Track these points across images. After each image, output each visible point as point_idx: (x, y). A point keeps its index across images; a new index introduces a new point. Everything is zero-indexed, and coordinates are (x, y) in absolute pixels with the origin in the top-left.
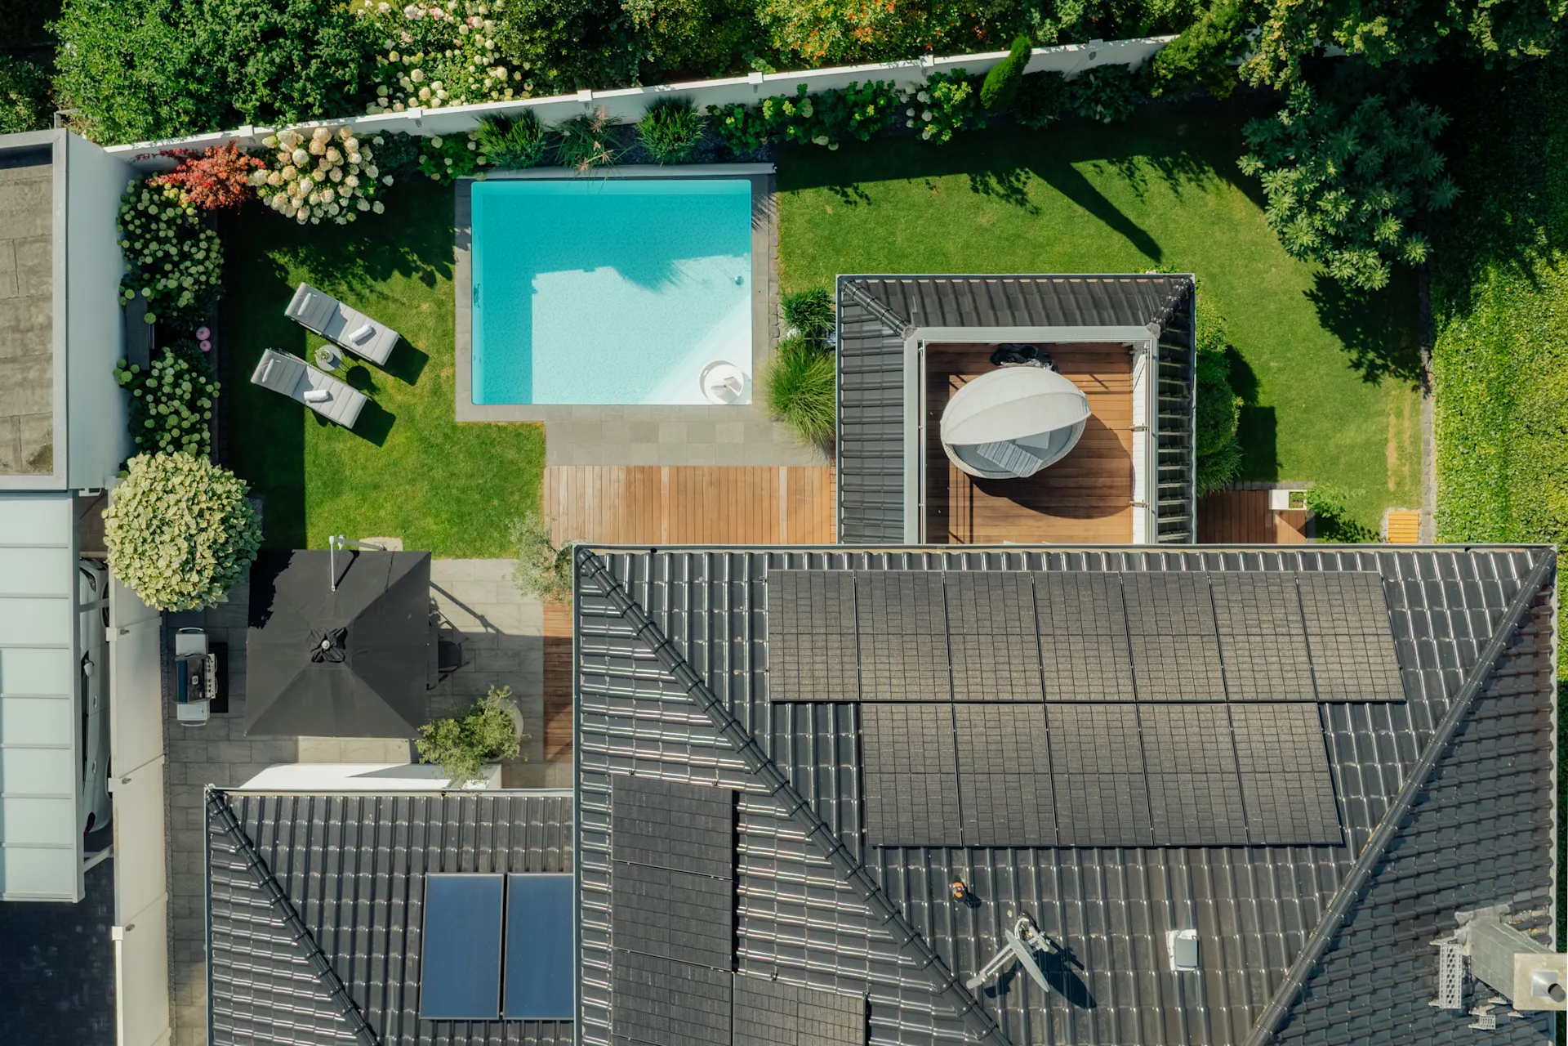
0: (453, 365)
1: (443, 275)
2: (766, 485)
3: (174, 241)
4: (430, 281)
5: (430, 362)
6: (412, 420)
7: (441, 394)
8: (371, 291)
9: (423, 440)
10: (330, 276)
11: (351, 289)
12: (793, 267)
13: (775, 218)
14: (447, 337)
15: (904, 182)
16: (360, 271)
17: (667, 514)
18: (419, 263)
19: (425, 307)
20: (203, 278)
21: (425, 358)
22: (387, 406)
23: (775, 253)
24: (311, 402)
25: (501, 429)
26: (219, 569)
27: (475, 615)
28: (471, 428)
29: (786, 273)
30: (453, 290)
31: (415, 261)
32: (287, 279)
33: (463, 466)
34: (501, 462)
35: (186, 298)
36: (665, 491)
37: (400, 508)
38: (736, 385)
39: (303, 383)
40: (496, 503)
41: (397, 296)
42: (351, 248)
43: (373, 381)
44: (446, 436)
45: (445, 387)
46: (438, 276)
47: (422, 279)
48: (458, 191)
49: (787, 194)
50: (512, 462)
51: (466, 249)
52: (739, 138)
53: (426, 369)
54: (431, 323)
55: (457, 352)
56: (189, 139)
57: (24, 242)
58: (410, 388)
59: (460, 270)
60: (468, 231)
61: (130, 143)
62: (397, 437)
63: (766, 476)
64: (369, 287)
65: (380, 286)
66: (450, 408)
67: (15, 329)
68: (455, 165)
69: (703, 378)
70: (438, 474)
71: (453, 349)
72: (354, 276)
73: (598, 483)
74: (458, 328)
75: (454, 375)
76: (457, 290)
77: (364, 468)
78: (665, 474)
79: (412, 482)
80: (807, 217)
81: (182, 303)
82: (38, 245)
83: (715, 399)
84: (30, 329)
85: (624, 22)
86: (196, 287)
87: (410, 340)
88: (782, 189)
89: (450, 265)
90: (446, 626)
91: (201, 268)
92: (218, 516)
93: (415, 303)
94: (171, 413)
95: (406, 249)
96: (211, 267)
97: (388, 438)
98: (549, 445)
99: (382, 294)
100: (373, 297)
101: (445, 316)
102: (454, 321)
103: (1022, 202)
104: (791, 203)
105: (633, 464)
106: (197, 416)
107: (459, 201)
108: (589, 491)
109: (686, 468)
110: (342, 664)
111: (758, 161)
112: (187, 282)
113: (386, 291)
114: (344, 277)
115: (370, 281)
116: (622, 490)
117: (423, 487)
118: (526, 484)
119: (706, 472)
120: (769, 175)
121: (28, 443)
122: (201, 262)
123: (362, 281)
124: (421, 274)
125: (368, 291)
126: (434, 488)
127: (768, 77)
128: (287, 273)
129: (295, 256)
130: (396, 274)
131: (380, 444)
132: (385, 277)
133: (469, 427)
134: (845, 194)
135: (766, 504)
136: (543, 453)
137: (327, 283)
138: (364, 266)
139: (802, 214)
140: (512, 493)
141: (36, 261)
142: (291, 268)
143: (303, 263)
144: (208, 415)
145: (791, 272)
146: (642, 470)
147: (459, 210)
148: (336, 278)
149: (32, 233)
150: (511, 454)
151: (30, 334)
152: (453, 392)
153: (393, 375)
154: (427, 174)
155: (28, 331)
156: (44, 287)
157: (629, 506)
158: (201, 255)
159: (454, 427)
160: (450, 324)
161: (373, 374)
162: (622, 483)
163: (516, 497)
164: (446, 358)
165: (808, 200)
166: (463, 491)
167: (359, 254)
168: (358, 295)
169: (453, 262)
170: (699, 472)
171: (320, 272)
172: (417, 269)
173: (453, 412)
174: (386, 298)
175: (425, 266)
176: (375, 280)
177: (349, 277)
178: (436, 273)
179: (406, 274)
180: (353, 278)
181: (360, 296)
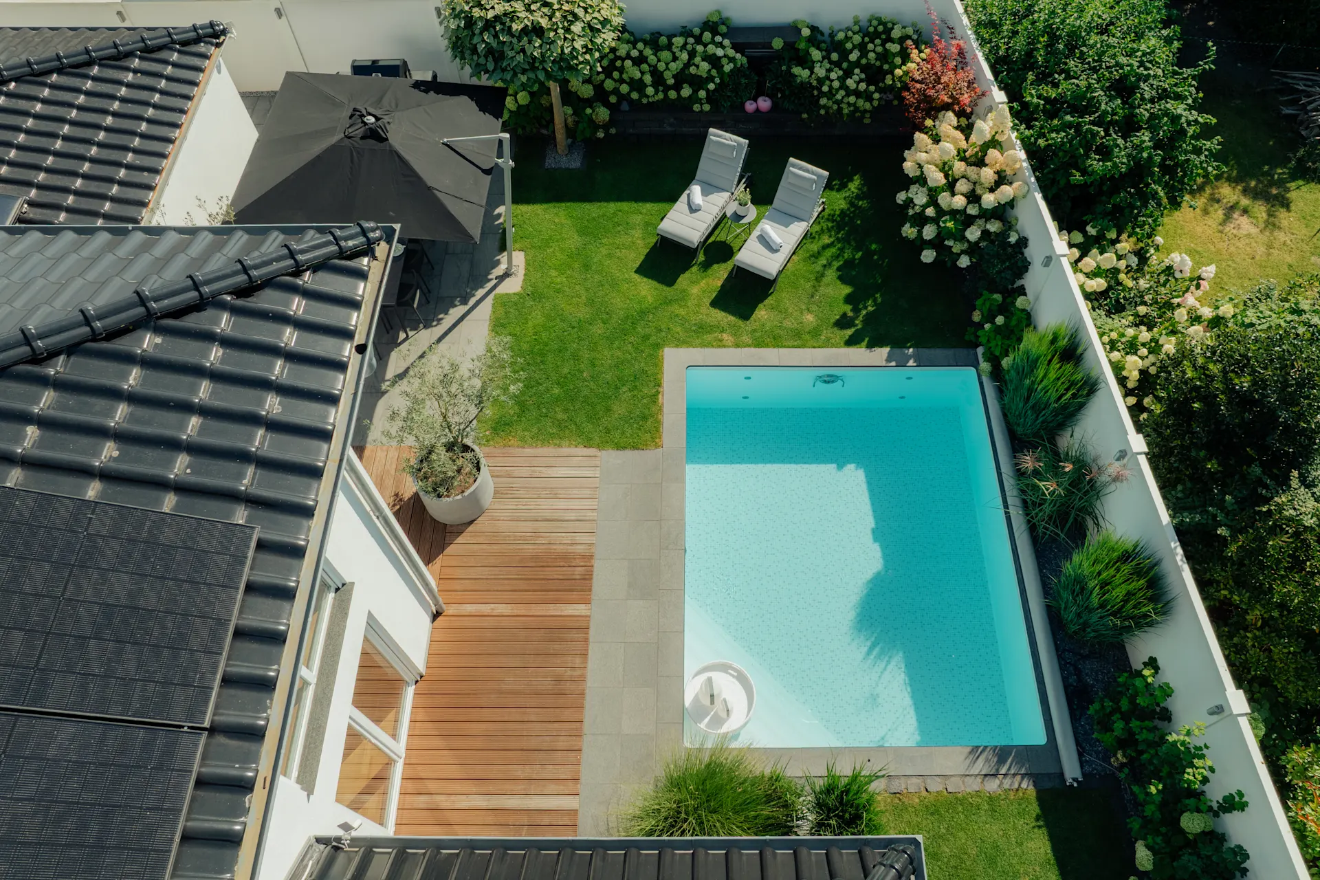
0: (737, 346)
1: (851, 337)
2: (549, 772)
3: (864, 61)
4: (843, 323)
5: (740, 322)
6: (668, 302)
7: (699, 334)
8: (824, 267)
9: (643, 313)
10: (839, 227)
11: (825, 248)
12: (916, 819)
13: (992, 786)
14: (774, 339)
16: (847, 255)
17: (516, 612)
18: (864, 312)
19: (810, 318)
20: (825, 89)
21: (746, 316)
22: (683, 280)
23: (935, 786)
24: (689, 195)
25: (654, 398)
26: (480, 24)
28: (656, 365)
29: (905, 808)
30: (833, 346)
31: (866, 308)
33: (607, 356)
34: (609, 397)
35: (801, 73)
36: (552, 610)
37: (558, 291)
38: (718, 721)
39: (709, 188)
40: (556, 391)
41: (822, 290)
42: (874, 247)
43: (715, 266)
44: (646, 338)
45: (709, 337)
46: (850, 332)
47: (844, 315)
48: (962, 353)
49: (1035, 809)
50: (608, 410)
51: (889, 359)
52: (1117, 709)
53: (731, 318)
54: (790, 323)
55: (753, 350)
56: (980, 56)
58: (707, 301)
59: (859, 354)
60: (911, 363)
61: (966, 10)
62: (647, 289)
63: (563, 772)
64: (829, 264)
65: (831, 274)
66: (680, 343)
68: (998, 330)
69: (724, 668)
70: (597, 329)
71: (755, 347)
72: (842, 250)
73: (572, 516)
74: (782, 350)
75: (724, 346)
76: (834, 350)
77: (610, 256)
78: (580, 609)
79: (590, 302)
80: (1002, 843)
81: (797, 70)
83: (692, 690)
85: (1266, 487)
86: (815, 83)
87: (766, 302)
88: (1042, 798)
89: (865, 344)
90: (402, 336)
91: (836, 84)
92: (544, 23)
93: (814, 308)
94: (674, 53)
95: (879, 300)
96: (839, 97)
97: (645, 279)
98: (629, 454)
99: (823, 275)
100: (818, 267)
101: (799, 338)
102: (793, 347)
104: (1021, 814)
105: (597, 564)
106: (671, 81)
107: (949, 352)
108: (562, 504)
109: (586, 641)
110: (343, 135)
111: (1080, 755)
112: (820, 71)
113: (826, 280)
114: (839, 240)
115: (836, 264)
116: (560, 549)
117: (584, 313)
118: (578, 427)
119: (578, 672)
120: (1062, 775)
122: (843, 86)
123: (837, 258)
124: (850, 314)
125: (824, 262)
126: (580, 325)
127: (1244, 723)
128: (839, 190)
129: (858, 197)
130: (847, 290)
131: (639, 271)
132: (843, 279)
133: (658, 363)
135: (519, 771)
136: (619, 447)
137: (830, 225)
138: (854, 259)
139: (1006, 835)
140: (566, 411)
142: (844, 194)
143: (852, 204)
144: (672, 94)
145: (906, 817)
146: (588, 577)
147: (938, 353)
148: (838, 233)
150: (619, 409)
152: (703, 345)
153: (722, 286)
154: (979, 302)
157: (535, 557)
158: (850, 83)
159: (658, 346)
160: (791, 343)
161: (723, 266)
162: (571, 549)
163: (560, 416)
164: (746, 338)
165: (1031, 845)
166: (576, 357)
167: (868, 254)
169: (870, 346)
170: (578, 661)
171: (843, 219)
172: (856, 310)
173: (677, 346)
174: (819, 280)
175: (861, 318)
176: (839, 269)
177: (839, 245)
178: (853, 330)
179: (849, 299)
180: (839, 249)
181: (816, 256)
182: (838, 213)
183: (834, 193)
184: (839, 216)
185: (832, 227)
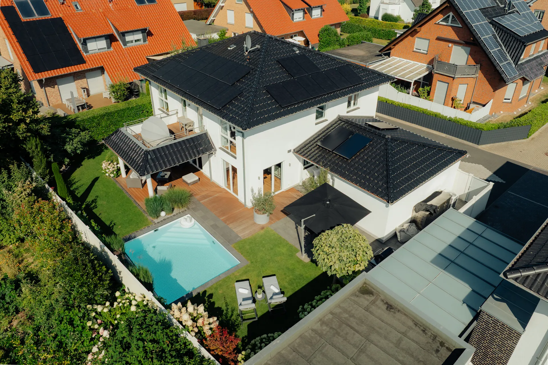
1: (206, 294)
4: (211, 296)
8: (228, 309)
11: (232, 315)
14: (225, 281)
15: (102, 219)
19: (221, 292)
25: (242, 253)
27: (297, 230)
30: (209, 288)
31: (207, 304)
32: (246, 336)
41: (223, 301)
47: (212, 298)
57: (304, 357)
59: (200, 290)
64: (227, 311)
65: (224, 308)
67: (338, 334)
71: (228, 276)
72: (227, 317)
74: (220, 279)
82: (300, 350)
84: (331, 328)
89: (201, 294)
93: (221, 295)
99: (226, 306)
100: (229, 307)
101: (220, 285)
102: (219, 281)
103: (96, 200)
113: (224, 305)
114: (230, 320)
115: (225, 312)
121: (368, 300)
123: (226, 314)
124: (210, 300)
128: (243, 338)
130: (216, 306)
132: (220, 309)
134: (113, 226)
137: (236, 323)
141: (307, 346)
142: (241, 337)
146: (225, 222)
149: (297, 356)
151: (334, 327)
155: (333, 329)
156: (312, 335)
159: (252, 262)
160: (221, 282)
164: (233, 276)
168: (233, 312)
169: (199, 293)
172: (209, 302)
174: (226, 303)
175: (207, 300)
176: (223, 311)
177: (228, 318)
178: (207, 296)
179: (214, 303)
180: (228, 317)
181: (233, 311)
182: (237, 329)
183: (244, 336)
184: (236, 328)
185: (235, 323)
